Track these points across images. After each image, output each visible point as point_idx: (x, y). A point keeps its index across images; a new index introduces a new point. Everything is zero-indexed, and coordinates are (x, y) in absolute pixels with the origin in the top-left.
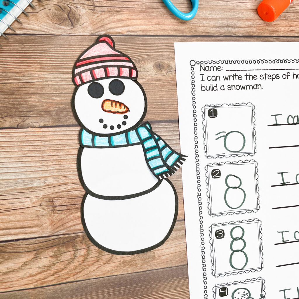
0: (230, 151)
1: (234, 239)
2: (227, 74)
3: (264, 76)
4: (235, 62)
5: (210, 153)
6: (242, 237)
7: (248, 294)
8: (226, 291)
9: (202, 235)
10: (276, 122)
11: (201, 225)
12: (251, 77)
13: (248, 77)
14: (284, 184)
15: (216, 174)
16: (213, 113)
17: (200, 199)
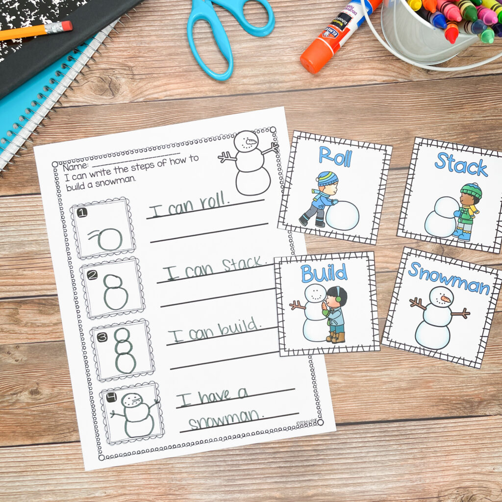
0: (105, 250)
1: (119, 342)
2: (93, 171)
3: (136, 167)
4: (100, 157)
5: (83, 254)
6: (128, 338)
7: (140, 400)
8: (114, 396)
9: (82, 339)
10: (156, 214)
11: (81, 329)
12: (121, 170)
13: (117, 170)
14: (172, 280)
15: (92, 275)
16: (82, 212)
17: (76, 303)
